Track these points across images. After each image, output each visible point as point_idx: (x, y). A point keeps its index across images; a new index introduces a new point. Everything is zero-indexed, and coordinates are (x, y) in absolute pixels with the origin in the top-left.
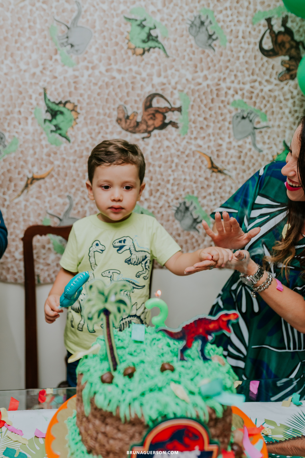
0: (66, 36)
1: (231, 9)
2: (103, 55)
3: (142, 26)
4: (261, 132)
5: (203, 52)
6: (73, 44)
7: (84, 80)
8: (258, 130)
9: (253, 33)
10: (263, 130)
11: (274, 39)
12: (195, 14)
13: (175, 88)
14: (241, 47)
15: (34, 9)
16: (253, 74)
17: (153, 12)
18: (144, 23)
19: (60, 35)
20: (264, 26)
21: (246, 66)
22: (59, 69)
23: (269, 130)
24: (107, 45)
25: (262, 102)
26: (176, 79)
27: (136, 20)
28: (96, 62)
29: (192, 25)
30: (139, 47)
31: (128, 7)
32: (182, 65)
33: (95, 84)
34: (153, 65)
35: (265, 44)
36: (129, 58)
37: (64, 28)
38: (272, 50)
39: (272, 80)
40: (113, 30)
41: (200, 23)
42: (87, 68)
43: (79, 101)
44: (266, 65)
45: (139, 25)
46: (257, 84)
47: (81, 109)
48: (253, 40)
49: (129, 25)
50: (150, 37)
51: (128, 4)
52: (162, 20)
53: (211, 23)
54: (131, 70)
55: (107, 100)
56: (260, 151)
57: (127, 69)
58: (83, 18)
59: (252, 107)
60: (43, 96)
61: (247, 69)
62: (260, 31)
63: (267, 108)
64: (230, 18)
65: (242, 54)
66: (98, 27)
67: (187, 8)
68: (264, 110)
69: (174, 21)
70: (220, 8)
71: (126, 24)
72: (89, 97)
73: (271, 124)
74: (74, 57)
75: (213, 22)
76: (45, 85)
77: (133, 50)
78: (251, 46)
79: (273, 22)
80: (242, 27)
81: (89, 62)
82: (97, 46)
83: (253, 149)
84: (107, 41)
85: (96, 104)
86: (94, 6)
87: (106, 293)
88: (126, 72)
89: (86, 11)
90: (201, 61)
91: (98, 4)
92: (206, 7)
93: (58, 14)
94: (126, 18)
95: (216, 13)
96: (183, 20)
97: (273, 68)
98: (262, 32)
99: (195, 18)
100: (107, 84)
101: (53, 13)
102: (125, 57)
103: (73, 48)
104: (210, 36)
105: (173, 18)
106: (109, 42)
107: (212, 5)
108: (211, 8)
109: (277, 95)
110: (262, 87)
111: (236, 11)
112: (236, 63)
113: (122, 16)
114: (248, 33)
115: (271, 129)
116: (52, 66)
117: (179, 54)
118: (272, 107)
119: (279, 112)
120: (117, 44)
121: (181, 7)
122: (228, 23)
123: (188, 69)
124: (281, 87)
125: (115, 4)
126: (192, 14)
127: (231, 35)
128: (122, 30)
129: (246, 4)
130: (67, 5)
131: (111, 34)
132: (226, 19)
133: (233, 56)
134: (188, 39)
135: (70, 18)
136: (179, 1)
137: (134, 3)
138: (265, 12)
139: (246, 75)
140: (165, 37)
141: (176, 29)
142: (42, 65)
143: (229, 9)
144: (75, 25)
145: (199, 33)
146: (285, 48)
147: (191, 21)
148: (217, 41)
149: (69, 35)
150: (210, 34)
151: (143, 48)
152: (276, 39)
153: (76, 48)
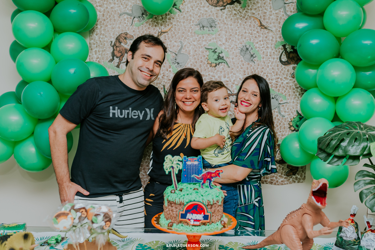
0: (175, 59)
1: (263, 41)
3: (215, 52)
4: (283, 106)
5: (249, 64)
6: (179, 62)
8: (282, 105)
9: (275, 53)
10: (284, 105)
11: (288, 56)
12: (243, 44)
13: (234, 84)
14: (269, 61)
16: (277, 75)
17: (220, 45)
18: (216, 50)
19: (172, 58)
20: (281, 49)
21: (273, 70)
22: (171, 75)
23: (288, 105)
25: (283, 89)
26: (234, 79)
27: (212, 49)
29: (242, 50)
30: (213, 63)
31: (207, 43)
32: (237, 71)
34: (221, 72)
35: (283, 59)
36: (208, 68)
37: (174, 55)
38: (287, 61)
39: (288, 77)
40: (199, 55)
41: (246, 49)
44: (284, 69)
45: (213, 52)
46: (279, 80)
48: (276, 57)
49: (208, 52)
50: (219, 57)
51: (207, 41)
52: (225, 48)
54: (209, 74)
56: (283, 116)
57: (207, 74)
58: (184, 49)
59: (278, 92)
60: (163, 90)
61: (273, 72)
62: (280, 51)
63: (286, 93)
64: (263, 46)
65: (270, 64)
66: (191, 54)
67: (239, 42)
68: (284, 94)
69: (232, 48)
70: (257, 41)
75: (253, 48)
76: (165, 83)
77: (210, 64)
78: (275, 60)
79: (286, 47)
80: (269, 50)
82: (191, 63)
83: (279, 115)
84: (196, 60)
86: (189, 43)
87: (172, 161)
88: (207, 76)
89: (185, 46)
90: (248, 69)
91: (191, 42)
92: (249, 41)
93: (171, 48)
94: (206, 48)
95: (254, 44)
96: (236, 48)
97: (288, 71)
98: (281, 52)
99: (244, 46)
102: (206, 68)
103: (178, 65)
104: (252, 56)
105: (231, 47)
106: (197, 61)
107: (252, 40)
108: (252, 41)
109: (291, 85)
110: (283, 81)
111: (266, 42)
112: (267, 69)
113: (204, 47)
114: (273, 53)
115: (289, 104)
116: (168, 74)
117: (235, 65)
118: (289, 92)
119: (293, 95)
120: (202, 62)
121: (235, 42)
122: (262, 49)
123: (240, 73)
124: (293, 81)
125: (200, 41)
126: (242, 45)
127: (264, 55)
128: (204, 55)
129: (271, 38)
130: (175, 44)
131: (198, 57)
132: (260, 46)
133: (265, 65)
134: (240, 58)
135: (177, 50)
136: (234, 39)
137: (210, 40)
138: (282, 42)
139: (273, 75)
140: (227, 57)
141: (233, 53)
142: (163, 73)
143: (261, 41)
144: (180, 53)
145: (246, 54)
146: (294, 60)
147: (241, 48)
148: (256, 58)
149: (177, 58)
150: (252, 54)
151: (216, 63)
152: (289, 56)
153: (180, 64)
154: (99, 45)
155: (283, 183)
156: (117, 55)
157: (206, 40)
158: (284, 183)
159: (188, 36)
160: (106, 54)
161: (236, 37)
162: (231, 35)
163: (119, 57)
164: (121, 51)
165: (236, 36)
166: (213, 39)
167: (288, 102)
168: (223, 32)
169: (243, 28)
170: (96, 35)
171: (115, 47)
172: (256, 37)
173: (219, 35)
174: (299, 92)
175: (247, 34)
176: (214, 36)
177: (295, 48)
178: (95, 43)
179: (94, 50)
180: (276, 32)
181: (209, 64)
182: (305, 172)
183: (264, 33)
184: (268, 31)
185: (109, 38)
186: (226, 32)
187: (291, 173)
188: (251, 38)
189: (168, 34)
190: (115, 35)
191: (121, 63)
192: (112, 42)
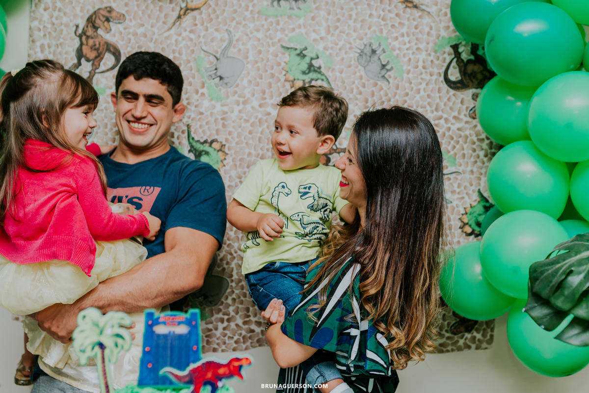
0: (214, 68)
1: (408, 36)
2: (256, 88)
3: (302, 55)
4: (450, 179)
5: (376, 85)
6: (222, 76)
7: (234, 116)
9: (436, 62)
10: (452, 176)
11: (463, 69)
12: (365, 41)
14: (422, 79)
15: (180, 39)
16: (437, 110)
17: (315, 40)
18: (304, 52)
19: (208, 66)
20: (449, 54)
21: (429, 100)
22: (206, 104)
23: (459, 177)
24: (261, 77)
25: (450, 143)
27: (296, 49)
28: (248, 96)
29: (361, 54)
30: (298, 79)
31: (287, 35)
32: (350, 99)
33: (247, 121)
35: (451, 75)
36: (286, 91)
37: (212, 59)
38: (460, 82)
39: (462, 116)
40: (268, 60)
41: (370, 51)
42: (238, 103)
43: (227, 140)
44: (453, 99)
45: (298, 55)
46: (442, 122)
47: (229, 149)
48: (436, 71)
49: (287, 55)
50: (311, 68)
51: (287, 32)
52: (326, 49)
53: (384, 51)
55: (260, 139)
56: (448, 202)
58: (234, 47)
60: (186, 134)
61: (429, 104)
62: (445, 59)
63: (455, 150)
64: (408, 45)
65: (423, 86)
66: (251, 58)
67: (355, 35)
68: (452, 153)
69: (340, 49)
70: (395, 35)
71: (283, 54)
72: (239, 135)
73: (461, 169)
74: (223, 90)
75: (386, 50)
76: (189, 122)
77: (291, 83)
78: (434, 77)
79: (460, 50)
80: (422, 56)
81: (239, 96)
82: (250, 78)
84: (261, 72)
85: (247, 143)
86: (247, 35)
89: (237, 40)
90: (373, 94)
91: (251, 33)
92: (378, 33)
93: (206, 43)
94: (283, 47)
95: (390, 41)
96: (350, 48)
97: (462, 102)
98: (448, 61)
99: (366, 45)
100: (260, 121)
101: (201, 42)
102: (281, 90)
103: (222, 81)
104: (384, 66)
105: (339, 47)
106: (264, 74)
107: (385, 32)
108: (384, 34)
109: (468, 134)
110: (449, 125)
111: (415, 38)
112: (415, 97)
113: (279, 45)
114: (429, 62)
115: (463, 175)
116: (198, 100)
117: (346, 87)
118: (463, 149)
119: (472, 156)
120: (273, 76)
121: (348, 34)
122: (406, 52)
123: (357, 104)
124: (473, 125)
125: (271, 32)
126: (361, 42)
127: (409, 65)
128: (279, 61)
129: (427, 29)
130: (216, 34)
131: (265, 65)
132: (402, 46)
133: (412, 89)
134: (357, 70)
135: (220, 48)
136: (346, 28)
137: (293, 30)
138: (450, 38)
139: (429, 111)
140: (330, 68)
141: (343, 59)
142: (187, 99)
143: (406, 35)
144: (225, 56)
145: (370, 63)
146: (477, 79)
147: (360, 49)
148: (393, 71)
149: (218, 67)
150: (383, 63)
151: (304, 81)
152: (465, 69)
153: (226, 80)
154: (50, 33)
155: (442, 348)
156: (88, 56)
157: (283, 30)
158: (445, 349)
159: (244, 19)
160: (64, 51)
161: (349, 26)
162: (338, 20)
163: (94, 60)
164: (97, 46)
165: (351, 22)
166: (300, 26)
167: (461, 171)
168: (323, 13)
169: (366, 6)
170: (45, 10)
171: (84, 38)
172: (393, 26)
173: (313, 19)
174: (486, 150)
175: (375, 20)
176: (301, 21)
177: (480, 52)
178: (41, 27)
179: (38, 44)
180: (439, 16)
181: (289, 81)
182: (492, 326)
183: (412, 18)
184: (420, 13)
185: (72, 17)
186: (329, 14)
187: (462, 329)
188: (383, 27)
189: (201, 14)
190: (85, 12)
191: (95, 73)
192: (77, 26)
